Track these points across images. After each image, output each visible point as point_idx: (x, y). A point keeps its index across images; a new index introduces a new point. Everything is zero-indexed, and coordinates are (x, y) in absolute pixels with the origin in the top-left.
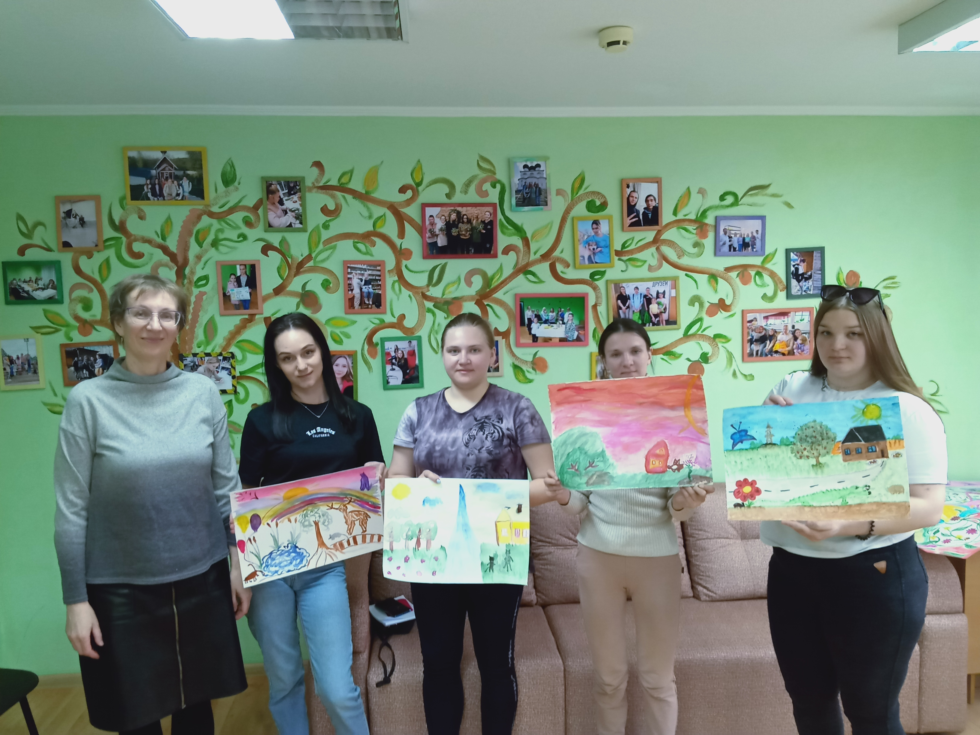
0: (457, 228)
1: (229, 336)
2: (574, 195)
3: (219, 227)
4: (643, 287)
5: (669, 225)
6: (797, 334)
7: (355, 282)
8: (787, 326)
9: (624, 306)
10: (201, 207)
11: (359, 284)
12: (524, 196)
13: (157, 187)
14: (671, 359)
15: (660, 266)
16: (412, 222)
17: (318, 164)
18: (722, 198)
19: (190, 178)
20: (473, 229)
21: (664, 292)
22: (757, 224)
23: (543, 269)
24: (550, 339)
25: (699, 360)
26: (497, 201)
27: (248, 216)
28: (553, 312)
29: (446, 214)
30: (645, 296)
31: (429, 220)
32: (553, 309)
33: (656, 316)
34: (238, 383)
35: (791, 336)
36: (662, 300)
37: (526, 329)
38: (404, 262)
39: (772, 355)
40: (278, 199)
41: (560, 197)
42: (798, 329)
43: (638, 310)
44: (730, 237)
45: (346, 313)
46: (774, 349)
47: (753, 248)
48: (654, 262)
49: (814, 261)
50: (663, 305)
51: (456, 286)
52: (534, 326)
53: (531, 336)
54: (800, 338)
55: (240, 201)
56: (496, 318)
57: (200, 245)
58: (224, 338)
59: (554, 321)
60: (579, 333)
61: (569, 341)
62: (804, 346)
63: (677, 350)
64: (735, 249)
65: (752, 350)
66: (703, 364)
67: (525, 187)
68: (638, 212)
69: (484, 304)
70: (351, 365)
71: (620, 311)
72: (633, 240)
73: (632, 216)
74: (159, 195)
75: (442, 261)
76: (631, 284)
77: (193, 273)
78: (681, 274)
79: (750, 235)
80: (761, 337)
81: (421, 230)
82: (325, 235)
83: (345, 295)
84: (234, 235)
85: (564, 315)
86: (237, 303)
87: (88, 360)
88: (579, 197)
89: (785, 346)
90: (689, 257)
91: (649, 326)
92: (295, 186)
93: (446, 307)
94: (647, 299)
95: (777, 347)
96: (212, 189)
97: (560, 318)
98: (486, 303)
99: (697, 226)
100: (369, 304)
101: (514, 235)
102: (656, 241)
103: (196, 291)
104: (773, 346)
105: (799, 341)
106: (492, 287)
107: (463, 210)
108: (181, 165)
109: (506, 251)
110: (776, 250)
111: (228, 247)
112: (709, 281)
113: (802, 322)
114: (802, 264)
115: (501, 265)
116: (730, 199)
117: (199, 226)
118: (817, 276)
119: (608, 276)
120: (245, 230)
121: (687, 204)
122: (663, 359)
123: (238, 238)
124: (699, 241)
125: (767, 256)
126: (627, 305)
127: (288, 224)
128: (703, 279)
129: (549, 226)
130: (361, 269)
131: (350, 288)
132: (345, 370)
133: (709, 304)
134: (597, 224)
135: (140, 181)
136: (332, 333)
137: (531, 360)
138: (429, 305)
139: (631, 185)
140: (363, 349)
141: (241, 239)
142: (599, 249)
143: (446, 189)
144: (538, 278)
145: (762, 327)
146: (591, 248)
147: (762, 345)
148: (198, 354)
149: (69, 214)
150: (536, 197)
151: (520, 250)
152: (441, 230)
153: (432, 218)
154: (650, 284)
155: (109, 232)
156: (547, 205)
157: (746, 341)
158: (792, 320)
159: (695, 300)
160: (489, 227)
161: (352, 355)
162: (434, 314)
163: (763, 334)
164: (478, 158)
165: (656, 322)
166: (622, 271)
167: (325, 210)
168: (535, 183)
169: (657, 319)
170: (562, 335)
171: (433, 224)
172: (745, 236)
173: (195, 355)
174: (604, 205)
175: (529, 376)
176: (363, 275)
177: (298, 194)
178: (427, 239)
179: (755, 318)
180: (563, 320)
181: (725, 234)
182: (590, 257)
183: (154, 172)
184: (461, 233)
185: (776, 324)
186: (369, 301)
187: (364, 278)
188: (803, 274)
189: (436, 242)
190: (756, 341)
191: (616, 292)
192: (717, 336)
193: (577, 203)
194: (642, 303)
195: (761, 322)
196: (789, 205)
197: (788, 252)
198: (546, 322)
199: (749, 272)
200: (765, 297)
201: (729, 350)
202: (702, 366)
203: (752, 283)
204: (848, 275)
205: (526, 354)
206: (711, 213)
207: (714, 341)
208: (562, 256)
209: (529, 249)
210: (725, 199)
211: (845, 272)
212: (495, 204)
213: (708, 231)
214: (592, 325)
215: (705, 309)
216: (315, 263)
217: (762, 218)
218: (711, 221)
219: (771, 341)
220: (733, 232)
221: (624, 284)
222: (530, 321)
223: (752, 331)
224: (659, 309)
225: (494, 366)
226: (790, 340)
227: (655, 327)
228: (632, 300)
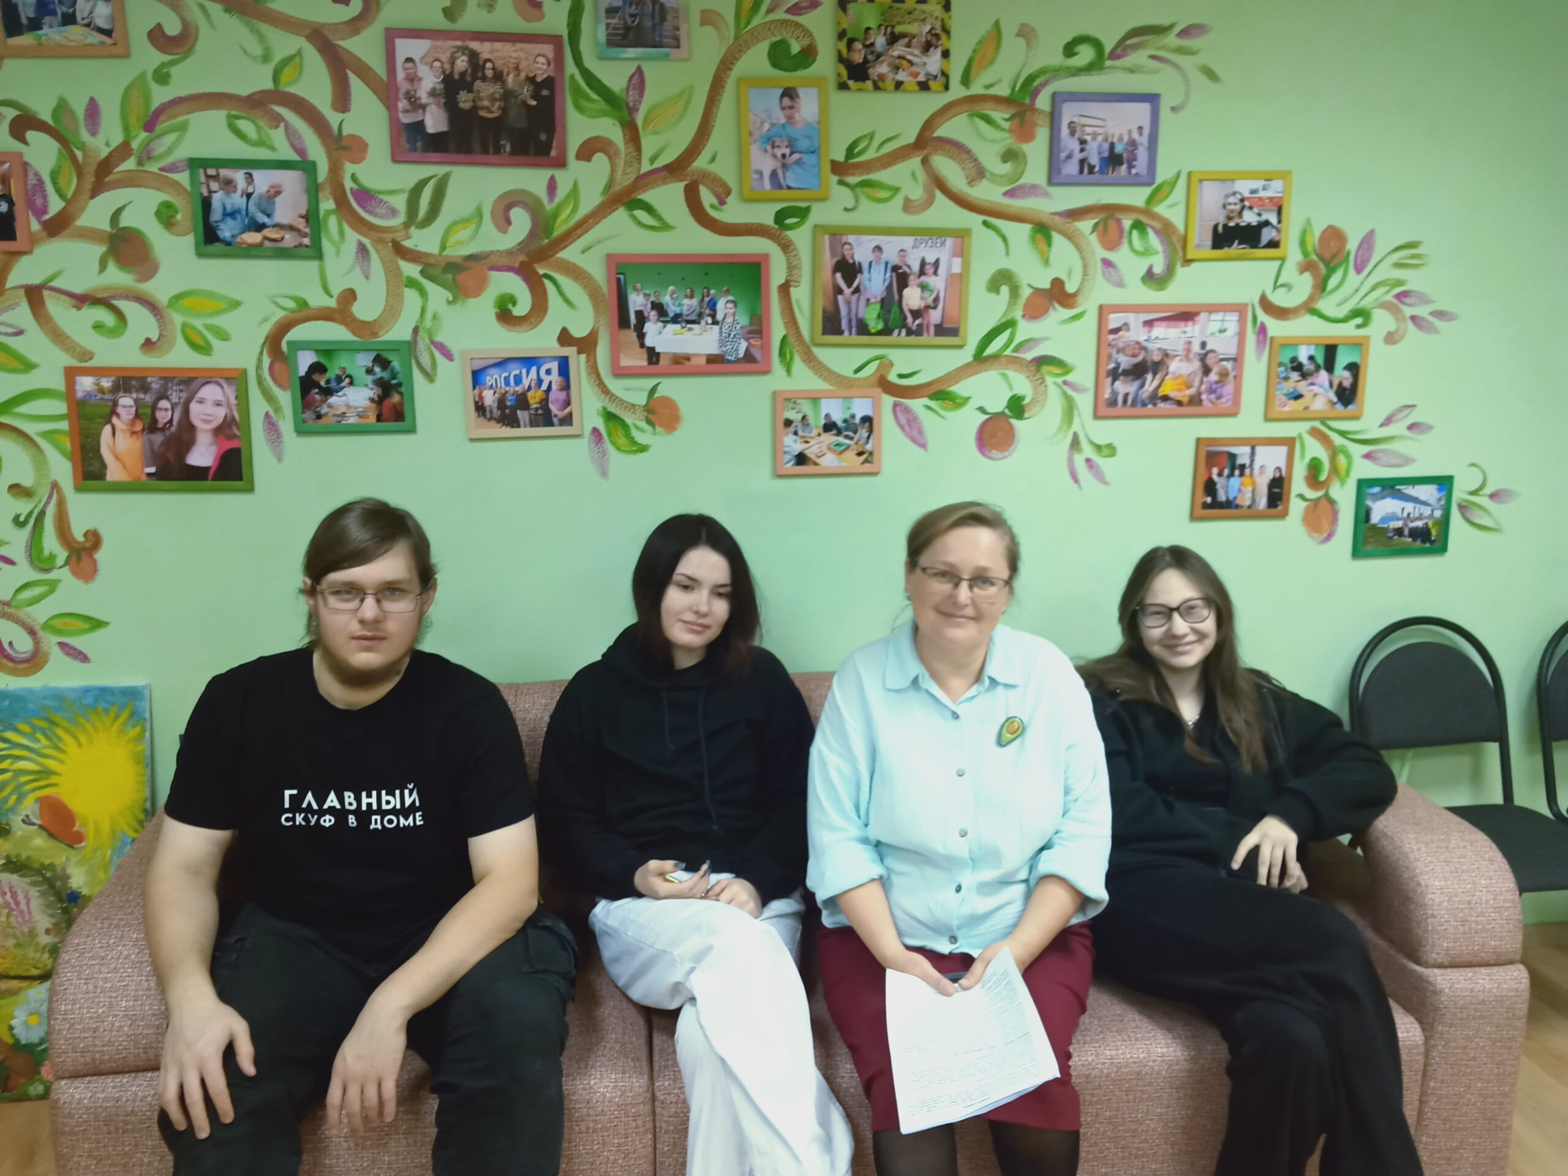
0: (470, 90)
2: (742, 24)
4: (892, 247)
6: (1210, 360)
8: (1190, 343)
9: (849, 285)
12: (625, 23)
14: (946, 409)
15: (929, 202)
16: (364, 72)
18: (1069, 50)
20: (507, 95)
21: (937, 261)
22: (1142, 112)
23: (669, 198)
24: (687, 358)
25: (1002, 414)
26: (564, 32)
28: (692, 297)
29: (445, 57)
30: (895, 268)
31: (405, 69)
32: (692, 291)
33: (916, 314)
35: (1197, 364)
37: (632, 335)
38: (349, 168)
39: (1155, 405)
41: (708, 29)
42: (1213, 351)
43: (879, 299)
44: (1083, 142)
46: (1161, 393)
47: (1131, 167)
48: (916, 193)
50: (932, 291)
51: (471, 228)
52: (650, 328)
53: (645, 350)
54: (1215, 369)
56: (564, 305)
59: (693, 317)
60: (750, 345)
61: (729, 361)
62: (1222, 386)
63: (959, 389)
64: (1091, 169)
65: (1114, 394)
66: (1013, 421)
67: (628, 1)
69: (537, 273)
70: (233, 401)
71: (840, 298)
72: (871, 139)
75: (440, 170)
76: (865, 238)
78: (974, 221)
79: (1126, 138)
80: (1136, 365)
81: (386, 92)
82: (162, 95)
85: (715, 304)
88: (752, 32)
89: (1183, 387)
90: (994, 182)
91: (899, 335)
93: (449, 277)
94: (898, 276)
95: (1166, 390)
97: (708, 311)
98: (541, 272)
99: (1012, 111)
101: (604, 114)
102: (925, 143)
104: (1159, 386)
105: (1213, 377)
106: (556, 233)
107: (484, 49)
109: (586, 152)
110: (1178, 175)
112: (1033, 238)
113: (1222, 335)
115: (575, 184)
116: (1086, 54)
119: (813, 219)
121: (991, 62)
122: (928, 407)
124: (1015, 147)
125: (1160, 186)
126: (855, 285)
128: (1019, 233)
129: (685, 97)
132: (221, 413)
133: (1030, 291)
134: (792, 98)
136: (184, 325)
137: (644, 403)
138: (411, 270)
140: (259, 367)
142: (796, 156)
144: (659, 218)
145: (1138, 343)
146: (779, 152)
147: (1137, 384)
150: (654, 26)
151: (617, 153)
152: (433, 93)
153: (410, 65)
154: (907, 242)
156: (678, 47)
157: (1103, 373)
158: (1203, 330)
159: (1002, 279)
160: (545, 92)
161: (235, 378)
162: (423, 293)
163: (1140, 359)
165: (914, 328)
166: (846, 210)
167: (157, 37)
169: (917, 322)
170: (714, 349)
171: (413, 79)
172: (1115, 140)
174: (809, 54)
175: (640, 438)
178: (401, 115)
179: (1126, 324)
180: (713, 316)
181: (1073, 133)
182: (774, 174)
184: (479, 103)
185: (1167, 337)
189: (420, 124)
190: (1126, 373)
191: (833, 252)
192: (1042, 361)
193: (748, 47)
194: (887, 283)
195: (1137, 333)
196: (1210, 74)
198: (676, 319)
199: (1119, 222)
200: (1149, 277)
201: (1069, 391)
202: (1011, 425)
203: (1125, 247)
204: (1324, 232)
205: (634, 391)
206: (1044, 85)
207: (1038, 370)
208: (714, 168)
209: (638, 148)
210: (1076, 54)
211: (1318, 230)
212: (560, 37)
213: (1035, 125)
214: (778, 329)
215: (1022, 301)
216: (140, 163)
217: (1152, 99)
218: (1043, 102)
219: (1155, 375)
220: (1089, 130)
221: (851, 238)
222: (641, 318)
223: (1119, 351)
224: (922, 298)
225: (561, 414)
226: (1194, 372)
227: (913, 339)
228: (866, 274)
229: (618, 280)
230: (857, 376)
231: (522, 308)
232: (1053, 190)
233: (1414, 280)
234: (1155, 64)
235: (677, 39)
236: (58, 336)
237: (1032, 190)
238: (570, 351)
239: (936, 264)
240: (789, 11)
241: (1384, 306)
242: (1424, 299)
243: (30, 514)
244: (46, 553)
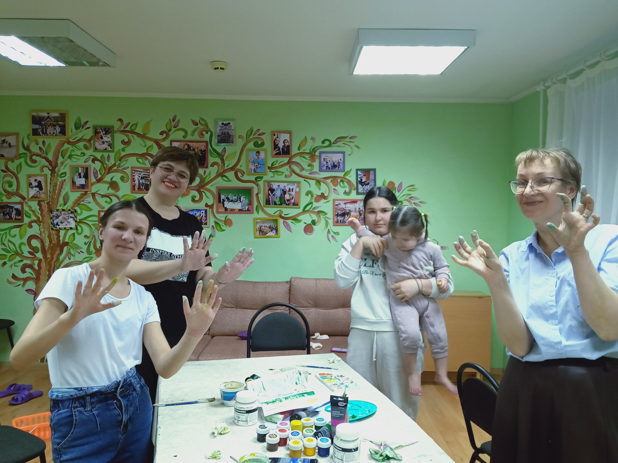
1: (75, 202)
2: (248, 138)
3: (73, 149)
4: (282, 185)
5: (296, 155)
6: (361, 212)
7: (136, 177)
8: (356, 208)
9: (272, 194)
10: (64, 139)
11: (138, 178)
12: (222, 138)
13: (44, 130)
14: (296, 223)
15: (291, 175)
17: (120, 120)
18: (323, 142)
19: (60, 126)
21: (293, 188)
22: (341, 156)
23: (231, 175)
24: (234, 210)
25: (310, 224)
27: (86, 144)
28: (235, 196)
30: (283, 190)
33: (288, 200)
34: (78, 225)
35: (358, 213)
36: (291, 193)
37: (222, 204)
40: (100, 136)
41: (240, 139)
42: (362, 210)
43: (279, 197)
44: (327, 162)
45: (132, 193)
47: (339, 168)
48: (288, 173)
49: (370, 176)
50: (292, 195)
52: (225, 203)
53: (224, 208)
55: (82, 137)
56: (206, 198)
57: (63, 158)
58: (72, 203)
59: (236, 201)
60: (249, 207)
61: (244, 211)
63: (299, 218)
64: (329, 168)
65: (338, 220)
66: (313, 226)
67: (222, 134)
68: (279, 148)
71: (270, 196)
72: (277, 162)
73: (277, 150)
74: (45, 133)
77: (59, 171)
78: (302, 180)
79: (337, 162)
80: (342, 213)
82: (123, 154)
83: (131, 183)
84: (79, 153)
85: (241, 198)
86: (79, 186)
87: (9, 210)
88: (250, 139)
90: (306, 171)
91: (284, 205)
92: (108, 130)
94: (284, 192)
96: (70, 131)
98: (202, 191)
99: (310, 155)
100: (143, 189)
101: (217, 157)
102: (290, 163)
103: (60, 179)
104: (349, 218)
105: (362, 216)
106: (205, 182)
108: (56, 119)
109: (212, 165)
110: (351, 169)
111: (76, 158)
112: (316, 184)
114: (364, 177)
115: (210, 172)
116: (327, 143)
117: (63, 148)
118: (372, 184)
119: (264, 179)
120: (84, 151)
121: (305, 145)
122: (292, 222)
123: (81, 154)
124: (311, 163)
125: (346, 172)
126: (273, 194)
127: (105, 148)
128: (313, 182)
129: (235, 153)
130: (139, 171)
131: (134, 180)
133: (316, 195)
134: (259, 153)
135: (37, 126)
137: (224, 220)
139: (276, 134)
141: (82, 155)
142: (259, 166)
143: (183, 134)
144: (228, 179)
145: (343, 208)
146: (255, 165)
147: (343, 218)
148: (59, 210)
149: (4, 141)
150: (228, 139)
151: (219, 165)
154: (286, 184)
155: (22, 151)
156: (233, 143)
158: (359, 205)
159: (309, 193)
160: (204, 153)
163: (343, 212)
164: (199, 119)
165: (288, 204)
166: (271, 177)
167: (123, 142)
168: (227, 132)
169: (288, 202)
170: (240, 208)
172: (335, 162)
173: (58, 210)
174: (263, 144)
175: (223, 228)
176: (140, 174)
177: (110, 134)
179: (340, 204)
180: (240, 200)
181: (324, 160)
182: (254, 169)
183: (43, 122)
186: (142, 187)
187: (141, 176)
188: (364, 182)
190: (340, 215)
191: (268, 187)
192: (319, 212)
193: (249, 143)
194: (281, 193)
195: (342, 206)
196: (357, 147)
197: (357, 170)
198: (232, 201)
199: (337, 180)
200: (345, 193)
201: (327, 219)
202: (312, 227)
203: (339, 186)
204: (389, 183)
205: (222, 217)
206: (317, 150)
207: (319, 214)
208: (241, 168)
209: (224, 164)
210: (324, 143)
211: (387, 182)
212: (208, 141)
213: (316, 159)
214: (255, 204)
215: (314, 198)
216: (118, 168)
217: (343, 153)
218: (317, 153)
219: (347, 216)
220: (328, 160)
221: (272, 183)
222: (224, 201)
223: (338, 210)
224: (289, 197)
225: (204, 222)
226: (357, 215)
227: (287, 206)
228: (276, 191)
229: (219, 192)
230: (275, 214)
231: (197, 199)
232: (320, 173)
233: (413, 194)
234: (344, 145)
235: (233, 141)
236: (98, 204)
237: (316, 173)
238: (208, 208)
239: (293, 189)
240: (258, 135)
241: (406, 200)
242: (416, 198)
243: (88, 242)
244: (91, 251)
